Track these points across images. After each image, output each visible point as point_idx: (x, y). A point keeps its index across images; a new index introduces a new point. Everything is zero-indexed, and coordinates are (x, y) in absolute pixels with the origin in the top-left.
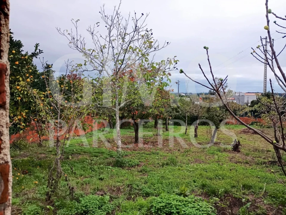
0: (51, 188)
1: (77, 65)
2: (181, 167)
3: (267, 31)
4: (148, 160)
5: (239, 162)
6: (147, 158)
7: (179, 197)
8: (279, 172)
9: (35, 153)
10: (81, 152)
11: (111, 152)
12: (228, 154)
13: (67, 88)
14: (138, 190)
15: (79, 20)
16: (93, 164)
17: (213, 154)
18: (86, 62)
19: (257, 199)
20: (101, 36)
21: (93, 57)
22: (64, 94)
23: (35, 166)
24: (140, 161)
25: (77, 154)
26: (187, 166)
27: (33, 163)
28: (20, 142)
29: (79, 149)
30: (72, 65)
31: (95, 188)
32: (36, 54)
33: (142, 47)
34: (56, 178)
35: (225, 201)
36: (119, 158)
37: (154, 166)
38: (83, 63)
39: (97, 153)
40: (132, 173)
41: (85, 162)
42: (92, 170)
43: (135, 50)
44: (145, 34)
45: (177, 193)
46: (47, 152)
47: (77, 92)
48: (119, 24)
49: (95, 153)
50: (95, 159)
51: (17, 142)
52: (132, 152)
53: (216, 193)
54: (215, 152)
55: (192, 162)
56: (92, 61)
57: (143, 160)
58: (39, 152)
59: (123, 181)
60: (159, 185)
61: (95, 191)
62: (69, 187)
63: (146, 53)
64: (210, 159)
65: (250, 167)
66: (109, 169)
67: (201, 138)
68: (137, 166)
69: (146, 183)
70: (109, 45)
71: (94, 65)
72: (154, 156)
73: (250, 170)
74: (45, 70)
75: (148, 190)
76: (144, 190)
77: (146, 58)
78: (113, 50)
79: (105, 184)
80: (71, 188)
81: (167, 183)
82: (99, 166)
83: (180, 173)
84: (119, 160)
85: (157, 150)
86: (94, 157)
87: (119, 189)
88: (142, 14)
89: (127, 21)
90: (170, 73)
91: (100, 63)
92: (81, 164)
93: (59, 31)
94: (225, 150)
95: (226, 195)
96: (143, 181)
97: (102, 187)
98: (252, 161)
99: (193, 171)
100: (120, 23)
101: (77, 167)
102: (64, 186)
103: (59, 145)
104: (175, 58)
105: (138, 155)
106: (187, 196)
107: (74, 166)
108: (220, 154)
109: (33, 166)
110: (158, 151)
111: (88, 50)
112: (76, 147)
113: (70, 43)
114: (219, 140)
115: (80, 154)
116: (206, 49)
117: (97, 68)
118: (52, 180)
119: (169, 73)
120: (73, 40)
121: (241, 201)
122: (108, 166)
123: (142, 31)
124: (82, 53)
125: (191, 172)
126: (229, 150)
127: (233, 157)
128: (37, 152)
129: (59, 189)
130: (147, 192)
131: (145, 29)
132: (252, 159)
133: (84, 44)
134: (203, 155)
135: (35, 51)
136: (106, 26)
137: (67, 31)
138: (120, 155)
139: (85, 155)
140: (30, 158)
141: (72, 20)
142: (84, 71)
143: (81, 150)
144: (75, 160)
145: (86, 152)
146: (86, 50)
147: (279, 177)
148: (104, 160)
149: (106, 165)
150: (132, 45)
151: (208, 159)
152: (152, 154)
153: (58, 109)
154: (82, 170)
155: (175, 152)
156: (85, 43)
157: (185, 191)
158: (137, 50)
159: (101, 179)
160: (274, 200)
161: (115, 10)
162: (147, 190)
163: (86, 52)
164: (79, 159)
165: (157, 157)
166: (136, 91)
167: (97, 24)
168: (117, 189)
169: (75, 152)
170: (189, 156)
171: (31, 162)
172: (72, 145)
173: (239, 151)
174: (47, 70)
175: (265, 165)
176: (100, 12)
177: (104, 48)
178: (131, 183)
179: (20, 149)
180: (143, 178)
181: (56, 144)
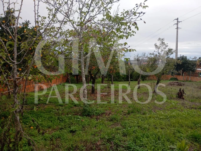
9: (3, 104)
24: (104, 110)
25: (43, 104)
29: (45, 100)
41: (52, 112)
42: (60, 121)
66: (78, 119)
68: (104, 114)
84: (87, 109)
90: (136, 22)
92: (48, 113)
94: (172, 98)
101: (44, 117)
107: (41, 116)
115: (46, 104)
122: (76, 115)
126: (175, 98)
128: (6, 103)
144: (41, 110)
145: (51, 102)
148: (69, 109)
149: (74, 115)
154: (49, 120)
159: (73, 132)
164: (45, 109)
165: (118, 105)
173: (183, 99)
181: (13, 91)
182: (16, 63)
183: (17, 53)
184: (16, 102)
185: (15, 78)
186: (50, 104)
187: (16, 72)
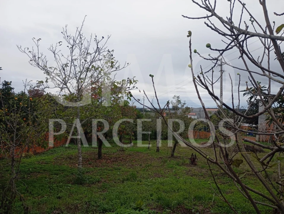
0: (5, 209)
1: (38, 82)
2: (140, 182)
3: (191, 68)
4: (109, 176)
5: (194, 175)
6: (109, 174)
7: (134, 211)
8: (228, 183)
10: (41, 170)
11: (73, 169)
12: (186, 167)
13: (26, 105)
14: (96, 206)
15: (40, 39)
16: (52, 182)
17: (172, 167)
18: (47, 79)
19: (206, 209)
20: (63, 55)
21: (55, 75)
22: (23, 112)
24: (101, 178)
25: (36, 172)
26: (146, 180)
29: (38, 167)
30: (31, 84)
31: (52, 207)
33: (105, 66)
34: (11, 199)
35: (177, 212)
36: (80, 175)
37: (114, 182)
38: (44, 81)
39: (57, 170)
40: (92, 190)
41: (44, 181)
42: (51, 189)
43: (97, 69)
44: (107, 54)
45: (134, 207)
46: (3, 171)
47: (37, 109)
48: (82, 44)
49: (56, 170)
50: (55, 177)
52: (94, 169)
53: (169, 206)
54: (174, 166)
55: (152, 176)
56: (54, 78)
57: (104, 177)
59: (81, 199)
60: (117, 200)
61: (52, 210)
62: (24, 207)
63: (107, 72)
64: (169, 173)
65: (204, 179)
66: (68, 187)
67: (163, 152)
68: (97, 182)
69: (104, 199)
70: (71, 64)
71: (56, 82)
72: (116, 172)
73: (204, 182)
74: (3, 87)
75: (106, 206)
76: (101, 206)
77: (108, 77)
78: (75, 69)
79: (62, 202)
80: (25, 208)
81: (125, 199)
82: (58, 184)
83: (138, 187)
84: (79, 177)
85: (119, 165)
86: (54, 175)
87: (76, 207)
88: (103, 37)
89: (89, 42)
91: (62, 81)
93: (20, 49)
94: (183, 164)
95: (178, 207)
96: (101, 197)
97: (59, 206)
98: (206, 173)
99: (151, 185)
100: (82, 42)
102: (19, 206)
103: (14, 164)
104: (134, 78)
105: (100, 171)
106: (142, 210)
108: (178, 167)
110: (120, 167)
111: (50, 68)
112: (36, 165)
113: (31, 60)
114: (179, 154)
115: (39, 172)
116: (151, 77)
117: (59, 85)
118: (6, 201)
119: (129, 92)
120: (34, 58)
121: (191, 212)
122: (68, 183)
123: (104, 51)
124: (43, 70)
125: (149, 187)
126: (187, 164)
127: (189, 170)
129: (14, 210)
130: (104, 208)
131: (107, 49)
132: (207, 171)
133: (46, 62)
134: (162, 170)
136: (68, 46)
137: (28, 49)
138: (80, 172)
139: (45, 173)
141: (34, 39)
142: (45, 88)
143: (41, 168)
144: (33, 179)
145: (46, 170)
146: (47, 67)
147: (228, 188)
148: (64, 177)
149: (66, 183)
150: (94, 64)
151: (167, 173)
152: (114, 169)
153: (14, 128)
154: (40, 189)
155: (136, 168)
156: (47, 60)
157: (141, 205)
158: (100, 69)
159: (59, 198)
160: (220, 209)
161: (78, 31)
162: (104, 207)
163: (48, 69)
164: (38, 178)
165: (119, 173)
166: (97, 109)
167: (59, 43)
168: (74, 207)
169: (34, 171)
170: (149, 170)
172: (31, 163)
173: (196, 165)
174: (6, 88)
175: (217, 177)
176: (62, 32)
177: (66, 66)
178: (89, 200)
180: (102, 195)
186: (44, 172)
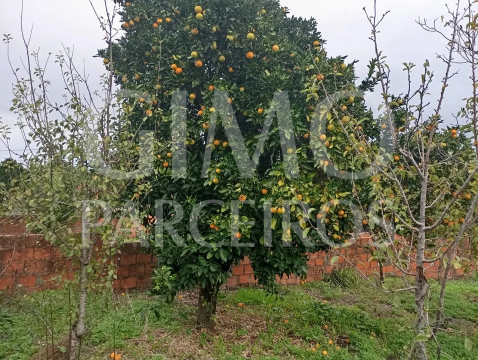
9: (371, 298)
10: (476, 317)
23: (367, 330)
27: (362, 322)
28: (344, 272)
29: (469, 308)
32: (371, 82)
51: (340, 271)
58: (379, 300)
103: (424, 292)
109: (362, 329)
112: (462, 302)
128: (375, 298)
135: (370, 76)
140: (359, 307)
171: (358, 318)
179: (344, 285)
181: (416, 289)
182: (424, 228)
183: (427, 206)
184: (422, 318)
185: (421, 261)
187: (423, 247)
